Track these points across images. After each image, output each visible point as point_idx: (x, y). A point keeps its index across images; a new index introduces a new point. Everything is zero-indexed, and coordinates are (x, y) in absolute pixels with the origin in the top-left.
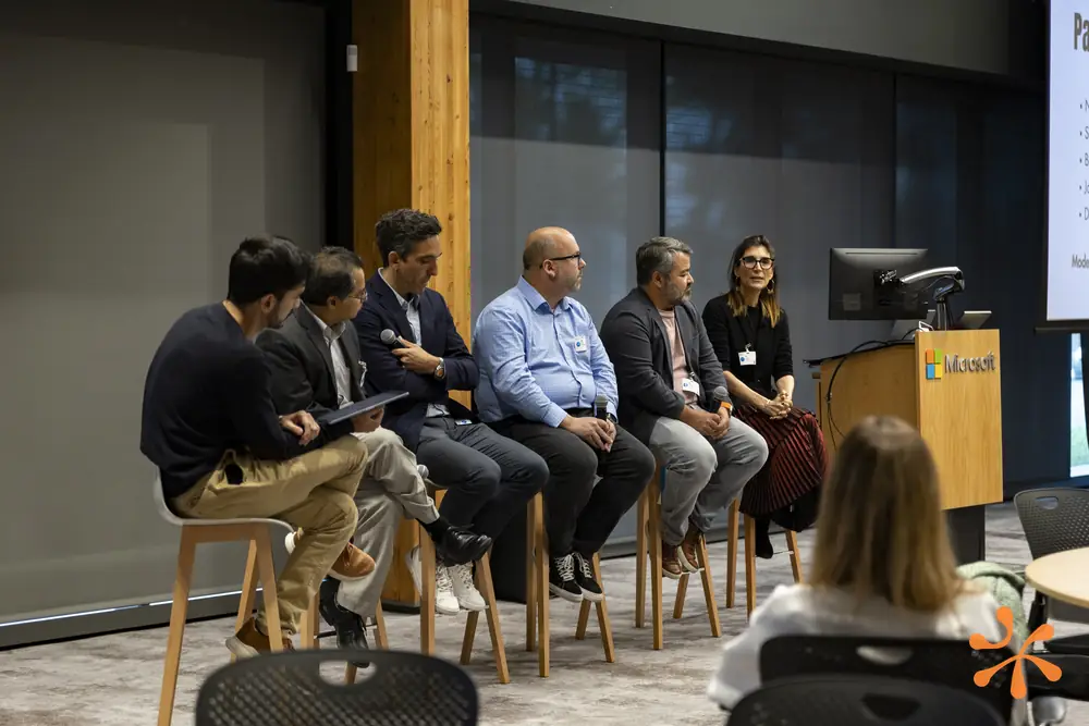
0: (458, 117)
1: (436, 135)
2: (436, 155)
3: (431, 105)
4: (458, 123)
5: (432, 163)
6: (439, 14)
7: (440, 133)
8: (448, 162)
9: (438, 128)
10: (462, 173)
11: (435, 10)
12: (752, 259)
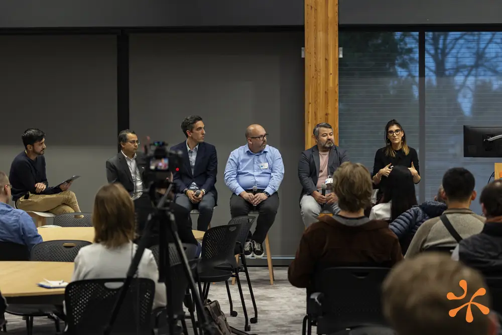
0: (331, 74)
1: (319, 82)
2: (319, 90)
3: (316, 70)
4: (331, 77)
5: (316, 93)
6: (321, 35)
7: (321, 81)
8: (326, 92)
9: (320, 79)
10: (334, 97)
11: (318, 33)
12: (392, 132)
